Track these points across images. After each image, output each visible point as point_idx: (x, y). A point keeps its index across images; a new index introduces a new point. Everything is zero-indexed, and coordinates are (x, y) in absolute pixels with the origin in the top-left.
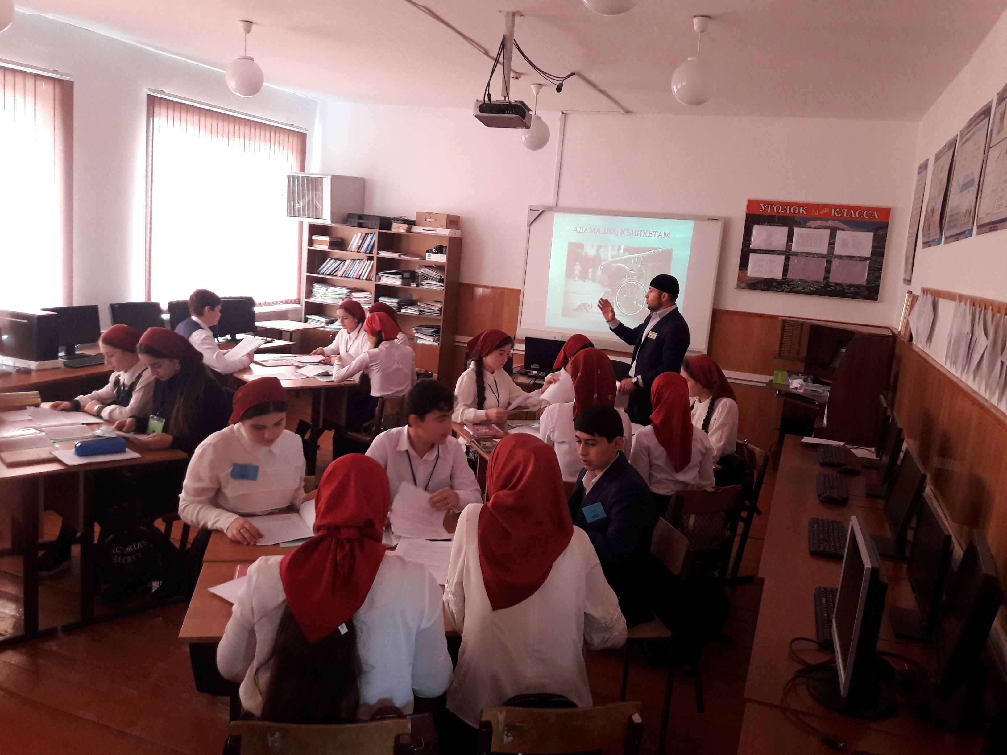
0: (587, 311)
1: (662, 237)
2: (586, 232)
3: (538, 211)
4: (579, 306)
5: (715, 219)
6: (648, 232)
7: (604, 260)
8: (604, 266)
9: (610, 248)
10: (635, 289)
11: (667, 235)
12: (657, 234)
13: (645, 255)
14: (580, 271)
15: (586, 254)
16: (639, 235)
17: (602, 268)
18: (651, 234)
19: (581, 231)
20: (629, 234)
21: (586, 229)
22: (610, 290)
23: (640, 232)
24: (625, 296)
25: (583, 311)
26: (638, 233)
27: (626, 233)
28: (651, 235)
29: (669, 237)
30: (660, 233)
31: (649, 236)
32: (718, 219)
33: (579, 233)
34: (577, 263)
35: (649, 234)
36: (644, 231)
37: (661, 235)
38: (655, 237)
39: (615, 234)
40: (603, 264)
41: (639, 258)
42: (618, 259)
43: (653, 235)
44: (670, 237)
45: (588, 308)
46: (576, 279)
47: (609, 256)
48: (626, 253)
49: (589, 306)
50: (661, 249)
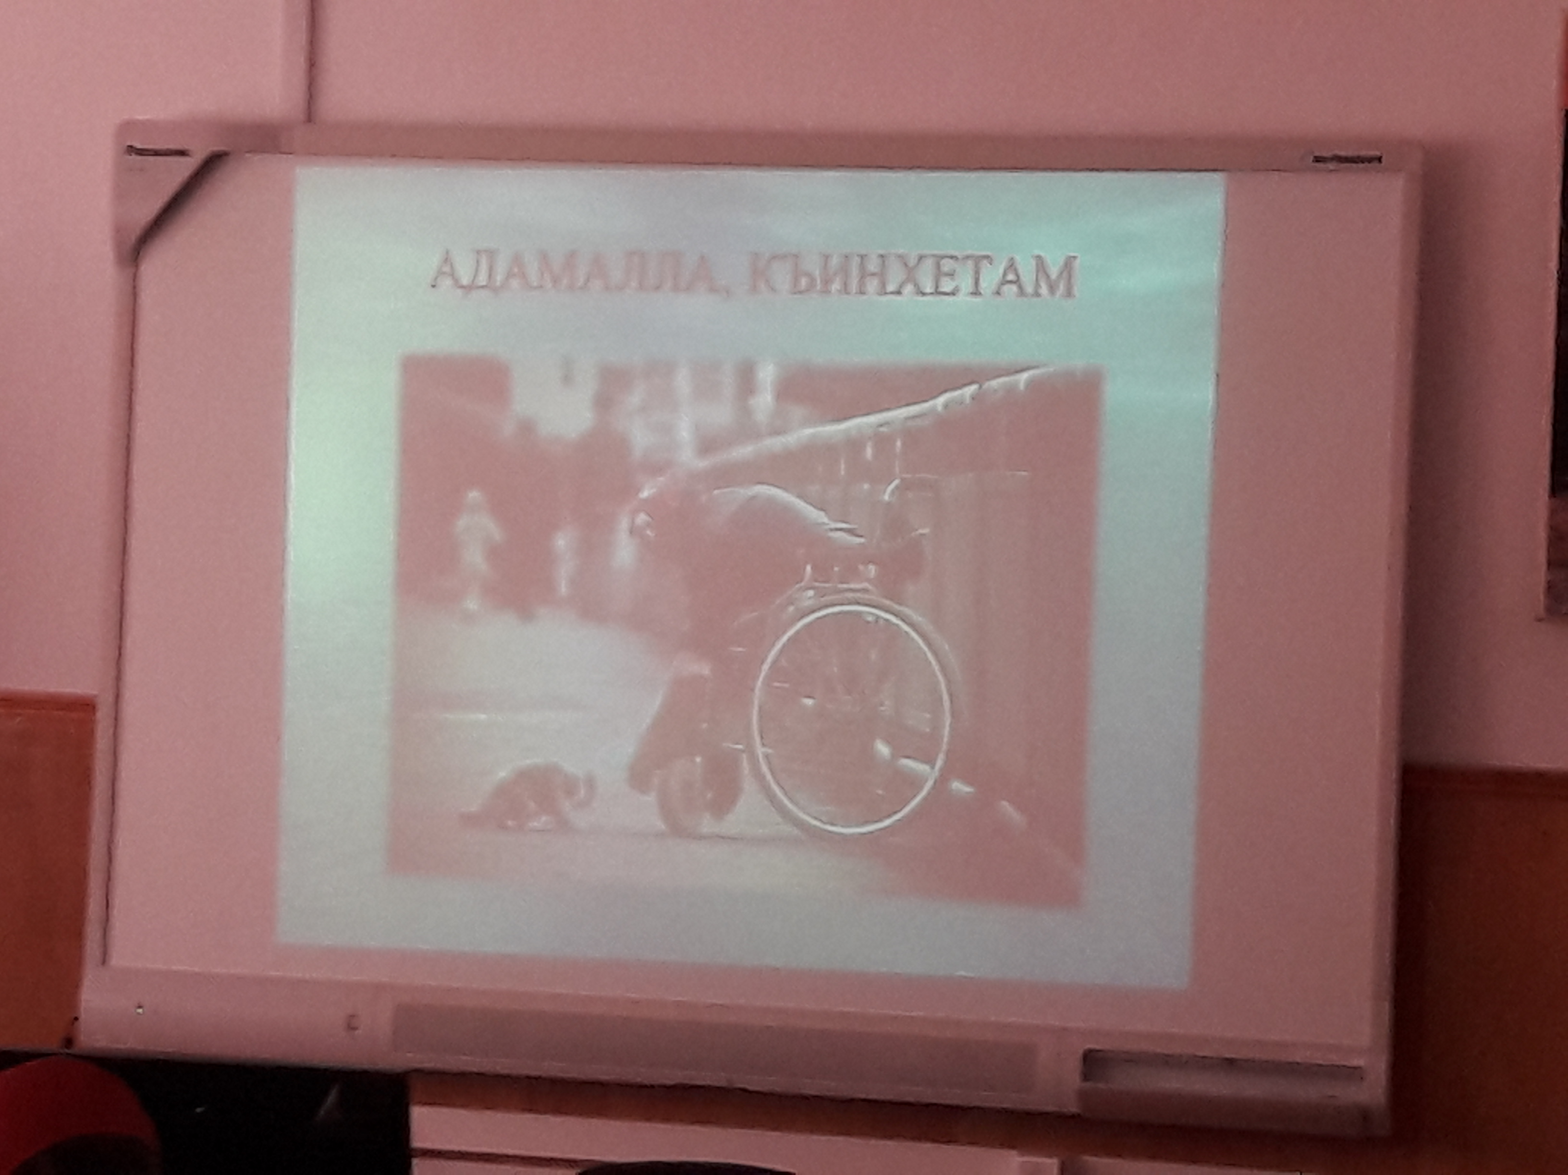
0: (563, 826)
1: (1022, 292)
2: (515, 283)
3: (182, 153)
4: (503, 791)
5: (1364, 153)
6: (928, 265)
7: (655, 469)
8: (652, 506)
9: (683, 382)
10: (873, 656)
11: (1054, 275)
12: (990, 277)
13: (919, 422)
14: (494, 553)
15: (527, 428)
16: (872, 285)
17: (642, 518)
18: (951, 275)
19: (482, 280)
20: (804, 282)
21: (517, 260)
22: (705, 669)
23: (873, 266)
24: (809, 702)
25: (535, 824)
26: (864, 275)
27: (781, 275)
28: (947, 286)
29: (1069, 294)
30: (1011, 266)
31: (937, 292)
32: (1379, 159)
33: (468, 289)
34: (474, 495)
35: (939, 274)
36: (900, 257)
37: (1017, 282)
38: (976, 293)
39: (713, 290)
40: (645, 494)
41: (882, 441)
42: (744, 451)
43: (966, 283)
44: (1076, 291)
45: (566, 806)
46: (472, 604)
47: (685, 432)
48: (798, 412)
49: (570, 787)
50: (1025, 376)
